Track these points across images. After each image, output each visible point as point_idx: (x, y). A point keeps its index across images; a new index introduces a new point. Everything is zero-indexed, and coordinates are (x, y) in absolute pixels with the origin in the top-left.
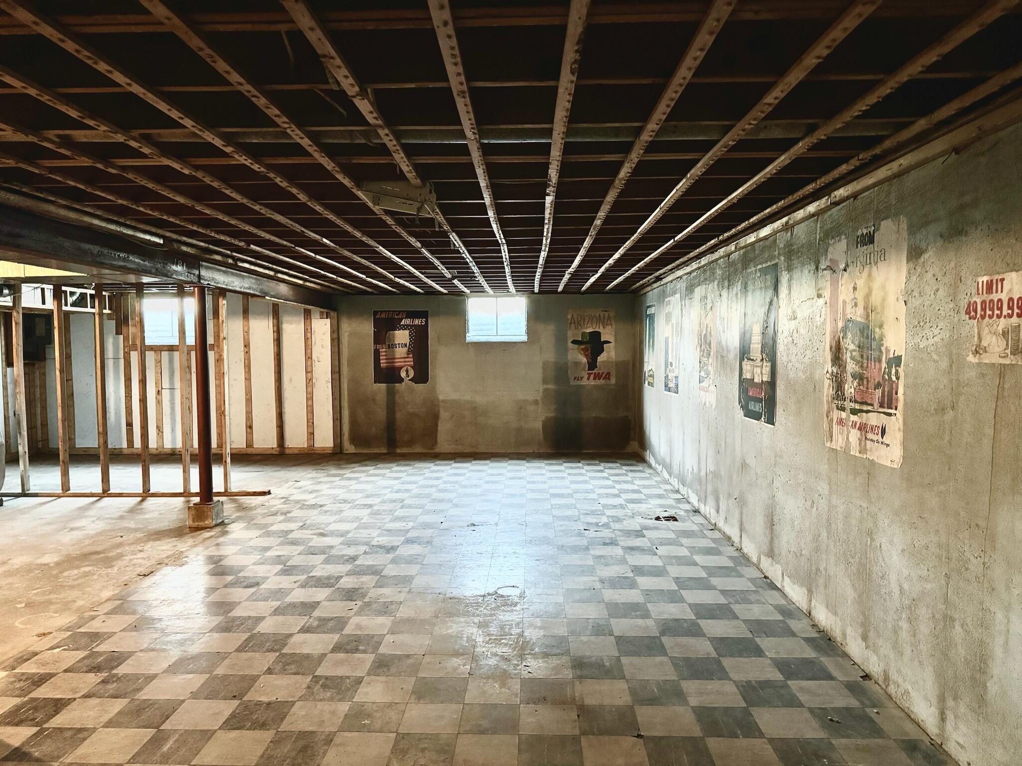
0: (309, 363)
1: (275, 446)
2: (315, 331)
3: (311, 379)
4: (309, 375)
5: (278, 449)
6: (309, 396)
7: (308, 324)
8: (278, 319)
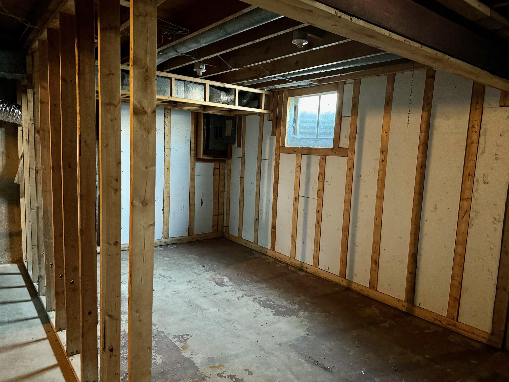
0: (468, 184)
1: (403, 298)
2: (486, 130)
3: (468, 212)
4: (466, 203)
5: (405, 304)
6: (460, 238)
7: (477, 116)
8: (429, 111)
